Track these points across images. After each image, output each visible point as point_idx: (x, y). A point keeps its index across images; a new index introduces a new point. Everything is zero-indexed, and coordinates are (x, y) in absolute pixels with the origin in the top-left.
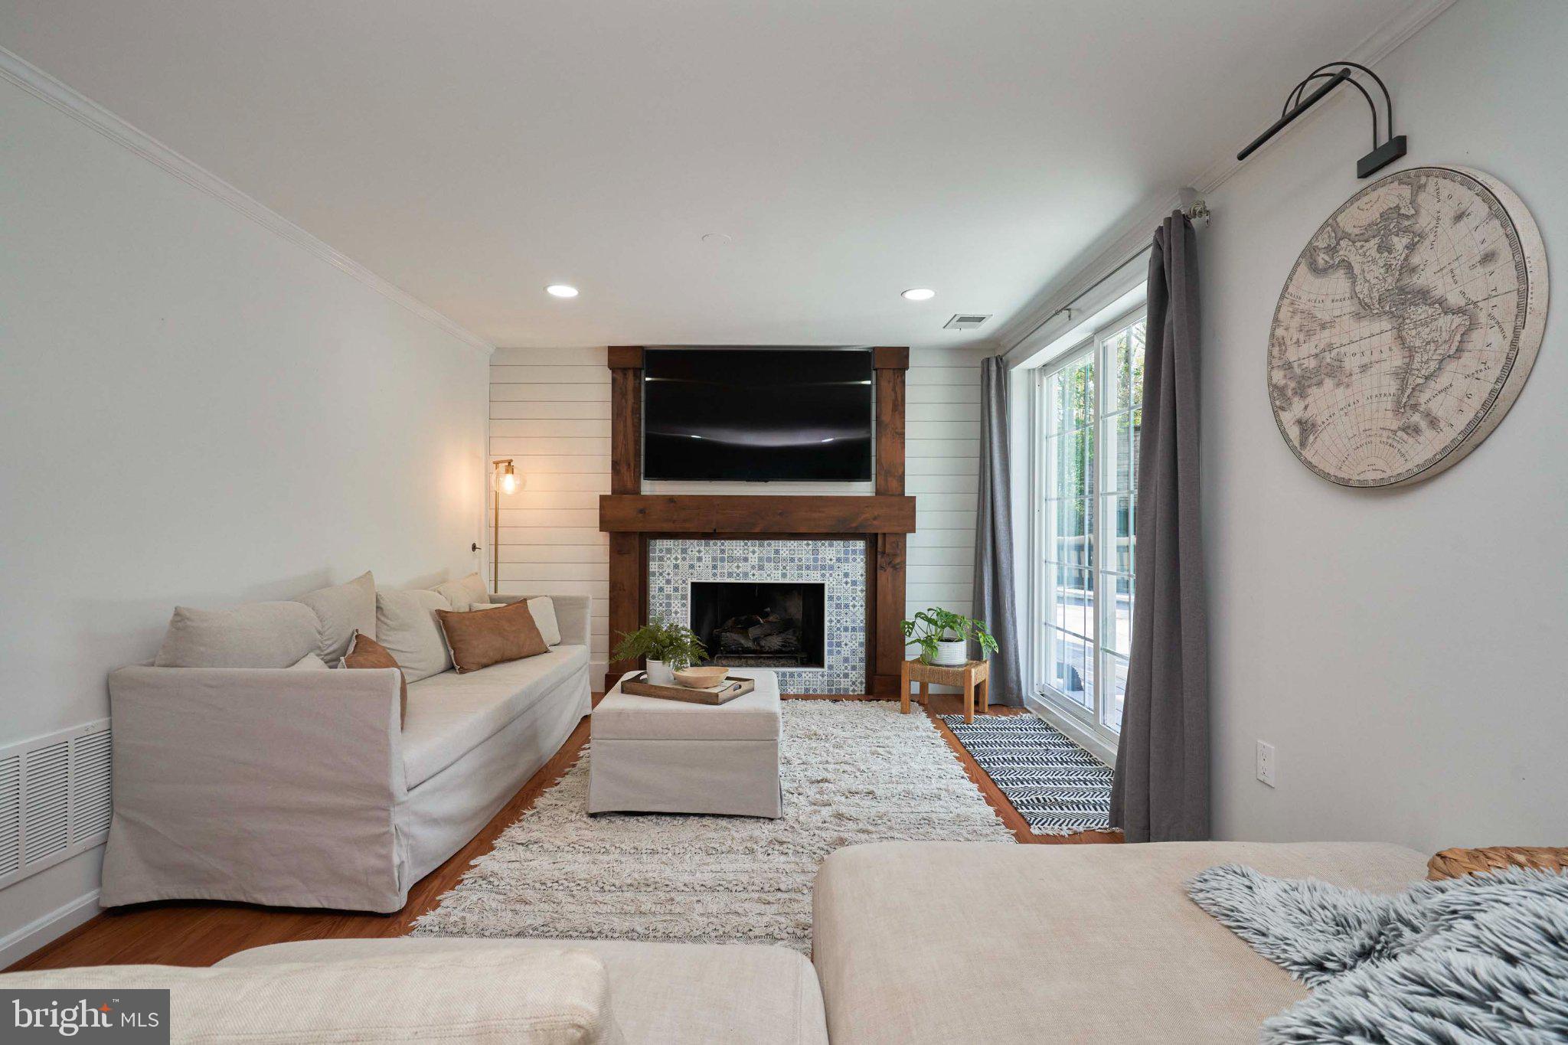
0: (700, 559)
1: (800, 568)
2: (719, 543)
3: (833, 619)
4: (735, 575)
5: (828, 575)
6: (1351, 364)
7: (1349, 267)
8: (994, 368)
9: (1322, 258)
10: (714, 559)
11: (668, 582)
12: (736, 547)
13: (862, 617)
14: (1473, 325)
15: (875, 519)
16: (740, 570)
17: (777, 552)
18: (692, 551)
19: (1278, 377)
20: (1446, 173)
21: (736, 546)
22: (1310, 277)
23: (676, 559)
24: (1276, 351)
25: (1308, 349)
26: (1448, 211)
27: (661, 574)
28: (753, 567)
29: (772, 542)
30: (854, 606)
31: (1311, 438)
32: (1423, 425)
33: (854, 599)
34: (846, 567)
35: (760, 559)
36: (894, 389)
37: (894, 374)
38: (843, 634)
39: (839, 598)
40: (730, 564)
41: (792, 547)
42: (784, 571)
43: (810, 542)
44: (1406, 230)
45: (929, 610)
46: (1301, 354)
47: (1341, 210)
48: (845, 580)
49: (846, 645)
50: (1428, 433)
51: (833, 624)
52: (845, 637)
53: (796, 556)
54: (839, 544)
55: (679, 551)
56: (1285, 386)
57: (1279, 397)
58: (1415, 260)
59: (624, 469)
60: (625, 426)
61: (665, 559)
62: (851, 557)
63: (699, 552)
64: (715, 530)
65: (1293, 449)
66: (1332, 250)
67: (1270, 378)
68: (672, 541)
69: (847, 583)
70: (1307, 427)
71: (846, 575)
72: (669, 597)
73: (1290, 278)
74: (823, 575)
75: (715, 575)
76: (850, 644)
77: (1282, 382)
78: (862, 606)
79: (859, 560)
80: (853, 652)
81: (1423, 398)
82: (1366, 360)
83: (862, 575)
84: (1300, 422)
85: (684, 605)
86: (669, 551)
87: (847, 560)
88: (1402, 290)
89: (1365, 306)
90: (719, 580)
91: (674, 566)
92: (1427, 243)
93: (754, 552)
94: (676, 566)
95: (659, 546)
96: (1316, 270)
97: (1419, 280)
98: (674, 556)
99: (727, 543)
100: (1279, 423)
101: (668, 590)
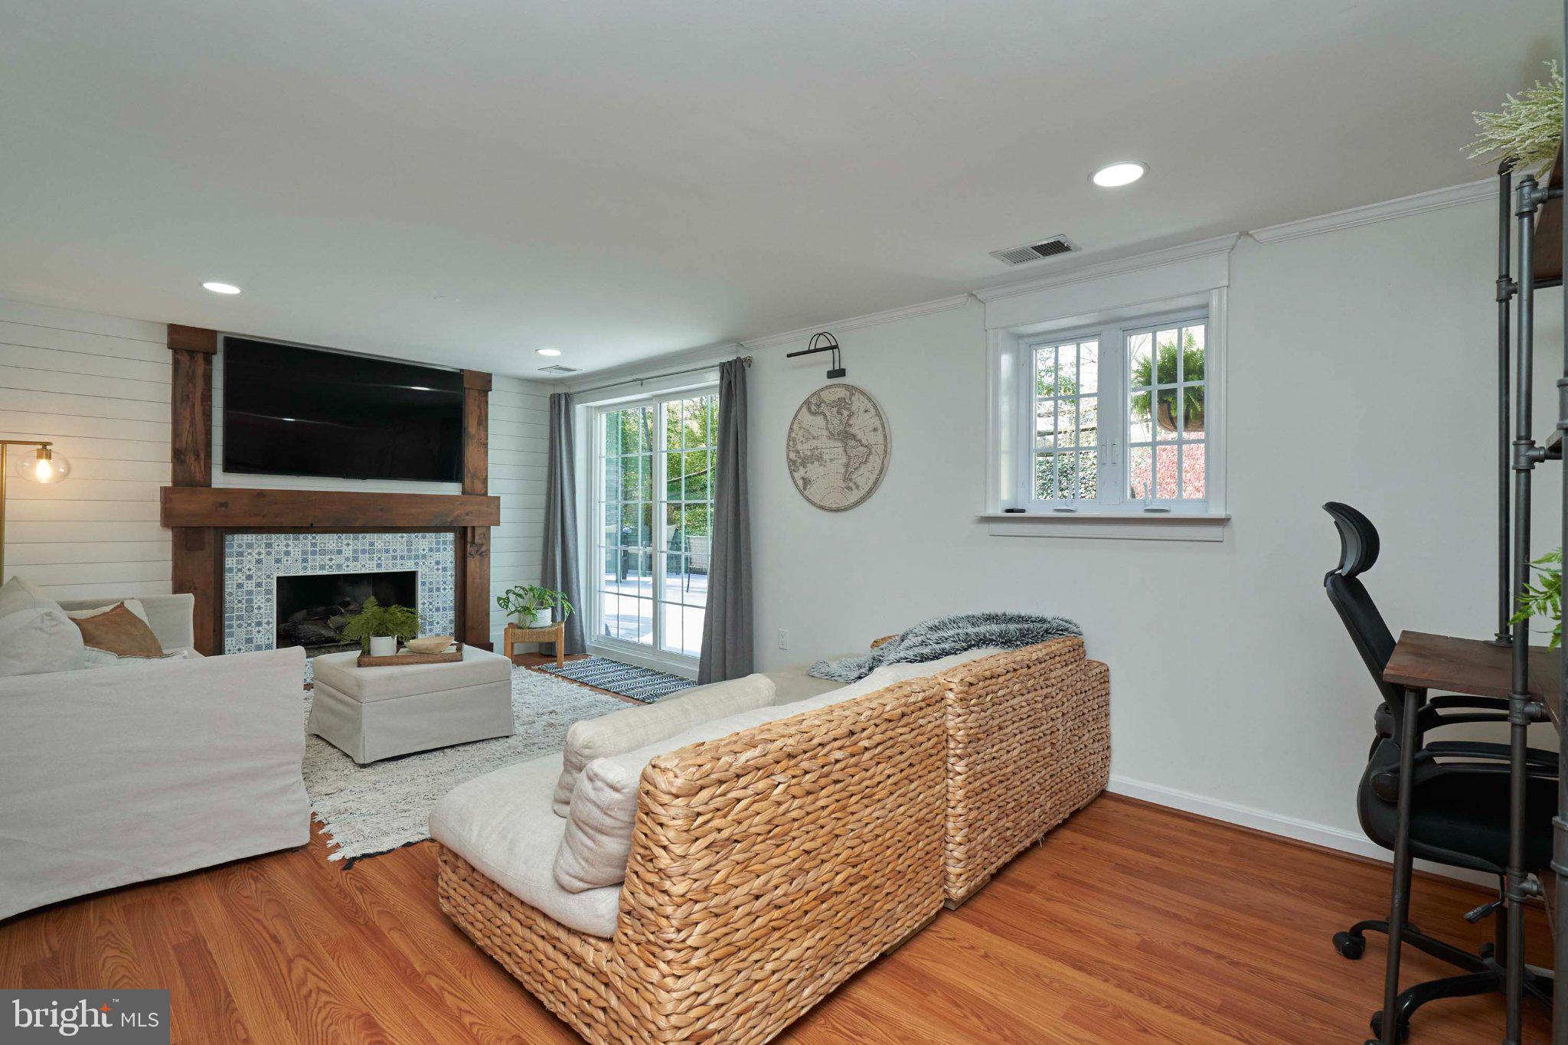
0: (287, 553)
1: (394, 558)
2: (310, 536)
3: (426, 602)
4: (327, 567)
5: (421, 563)
6: (825, 457)
7: (825, 416)
8: (563, 402)
9: (813, 408)
10: (304, 553)
11: (249, 577)
12: (329, 541)
13: (452, 598)
14: (870, 453)
15: (467, 514)
16: (333, 562)
17: (372, 544)
18: (278, 545)
19: (792, 455)
20: (863, 393)
21: (329, 539)
22: (808, 414)
23: (259, 554)
24: (791, 443)
25: (805, 446)
26: (862, 409)
27: (240, 570)
28: (347, 559)
29: (367, 535)
30: (445, 589)
31: (809, 486)
32: (854, 487)
33: (445, 583)
34: (438, 556)
35: (355, 551)
36: (479, 407)
37: (479, 394)
38: (435, 614)
39: (431, 583)
40: (322, 557)
41: (387, 539)
42: (379, 562)
43: (405, 535)
44: (848, 409)
45: (516, 587)
46: (804, 448)
47: (822, 390)
48: (436, 567)
49: (438, 623)
50: (855, 491)
51: (426, 606)
52: (437, 617)
53: (391, 548)
54: (431, 537)
55: (263, 546)
56: (796, 461)
57: (793, 466)
58: (851, 422)
59: (190, 459)
60: (192, 413)
61: (246, 554)
62: (441, 547)
63: (287, 545)
64: (312, 525)
65: (800, 491)
66: (818, 406)
67: (788, 456)
68: (254, 536)
69: (438, 569)
70: (806, 481)
71: (438, 563)
72: (250, 593)
73: (798, 411)
74: (417, 564)
75: (305, 568)
76: (442, 622)
77: (795, 459)
78: (451, 589)
79: (449, 549)
80: (445, 629)
81: (854, 477)
82: (832, 457)
83: (451, 562)
84: (803, 478)
85: (268, 600)
86: (250, 546)
87: (438, 550)
88: (846, 432)
89: (832, 434)
90: (309, 573)
91: (257, 561)
92: (855, 416)
93: (348, 545)
94: (259, 561)
95: (237, 542)
96: (809, 409)
97: (854, 430)
98: (257, 551)
99: (319, 536)
100: (793, 477)
101: (250, 585)
